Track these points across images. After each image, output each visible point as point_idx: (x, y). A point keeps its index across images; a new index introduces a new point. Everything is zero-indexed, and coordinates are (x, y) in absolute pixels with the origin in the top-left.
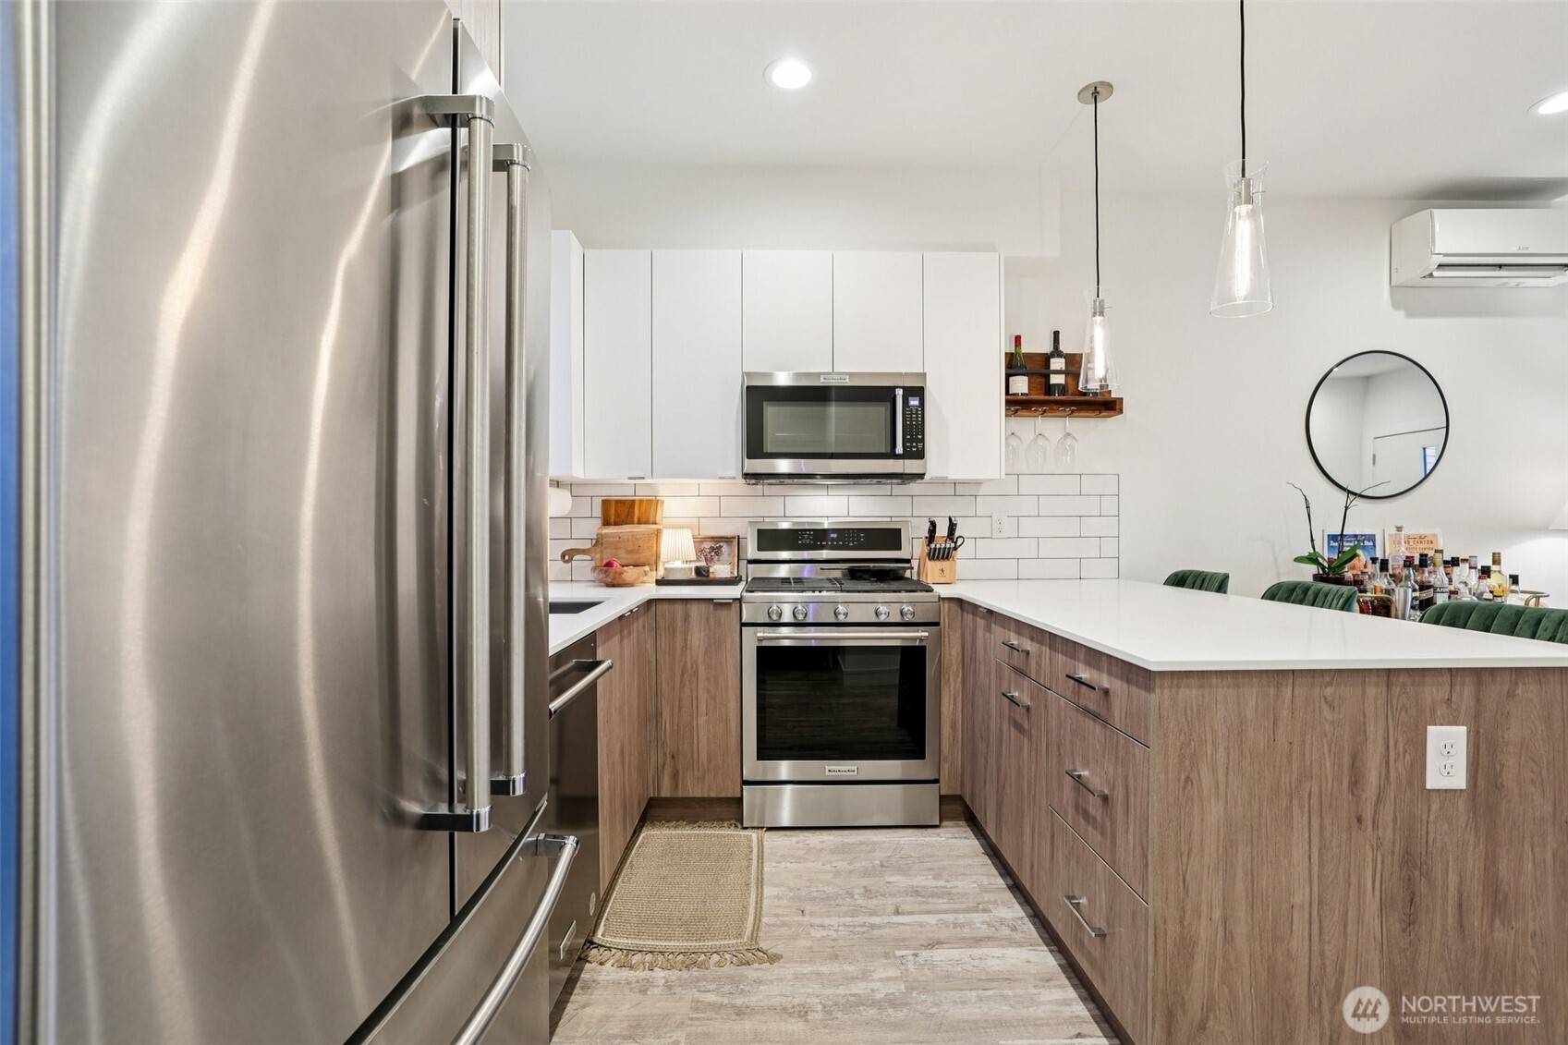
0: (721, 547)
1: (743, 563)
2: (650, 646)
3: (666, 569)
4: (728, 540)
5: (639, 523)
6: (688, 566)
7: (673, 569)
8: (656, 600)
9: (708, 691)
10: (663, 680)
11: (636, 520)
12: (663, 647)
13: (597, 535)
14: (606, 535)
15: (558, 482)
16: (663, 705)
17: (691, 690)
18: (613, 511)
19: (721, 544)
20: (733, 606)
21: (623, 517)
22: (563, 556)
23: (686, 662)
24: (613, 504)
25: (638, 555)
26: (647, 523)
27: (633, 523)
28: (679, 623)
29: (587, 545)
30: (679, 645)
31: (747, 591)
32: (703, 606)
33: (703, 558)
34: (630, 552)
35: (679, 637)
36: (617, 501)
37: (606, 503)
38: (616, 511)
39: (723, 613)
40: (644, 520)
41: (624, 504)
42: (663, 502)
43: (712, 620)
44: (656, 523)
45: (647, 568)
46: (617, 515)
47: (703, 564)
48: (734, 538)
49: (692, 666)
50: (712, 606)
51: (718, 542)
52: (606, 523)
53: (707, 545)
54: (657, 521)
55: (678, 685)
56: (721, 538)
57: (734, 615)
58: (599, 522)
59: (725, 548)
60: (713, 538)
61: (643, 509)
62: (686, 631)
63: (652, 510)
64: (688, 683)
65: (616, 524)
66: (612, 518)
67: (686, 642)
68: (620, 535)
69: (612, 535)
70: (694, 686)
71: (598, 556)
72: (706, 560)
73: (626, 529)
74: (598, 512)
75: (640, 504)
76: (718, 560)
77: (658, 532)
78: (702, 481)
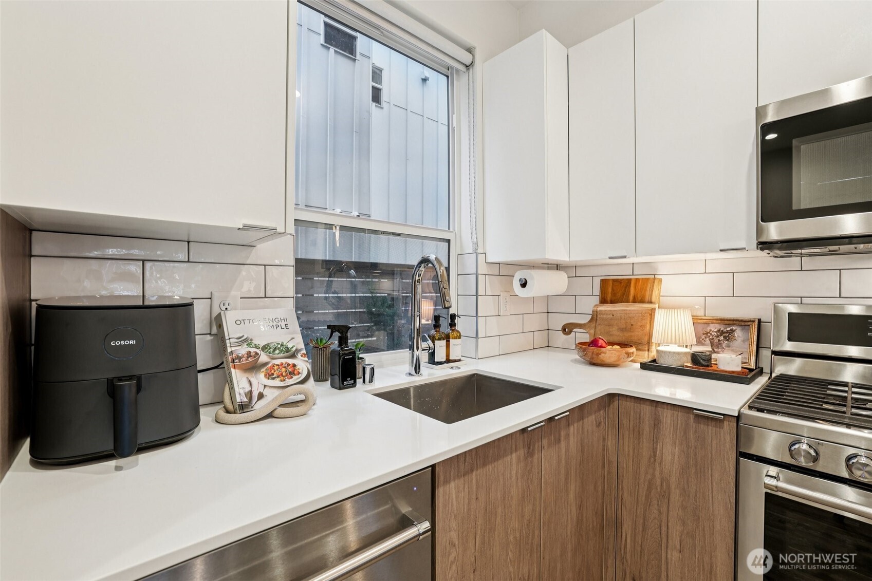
0: (732, 331)
1: (766, 354)
2: (611, 443)
3: (658, 351)
4: (743, 324)
5: (635, 301)
6: (684, 350)
7: (665, 352)
8: (619, 395)
9: (684, 523)
10: (625, 487)
11: (631, 298)
12: (626, 449)
13: (593, 312)
14: (601, 312)
15: (557, 265)
16: (624, 517)
17: (660, 512)
18: (610, 290)
19: (734, 328)
20: (726, 423)
21: (619, 295)
22: (564, 330)
23: (653, 475)
24: (611, 283)
25: (630, 334)
26: (642, 302)
27: (628, 302)
28: (647, 428)
29: (584, 320)
30: (646, 453)
31: (750, 408)
32: (680, 414)
33: (708, 341)
34: (622, 330)
35: (646, 445)
36: (614, 280)
37: (604, 282)
38: (613, 289)
39: (710, 430)
40: (640, 299)
41: (621, 283)
42: (660, 280)
43: (691, 435)
44: (651, 302)
45: (633, 350)
46: (614, 294)
47: (706, 348)
48: (754, 321)
49: (662, 485)
50: (692, 417)
51: (729, 325)
52: (603, 301)
53: (714, 328)
54: (653, 300)
55: (642, 499)
56: (733, 320)
57: (728, 438)
58: (596, 300)
59: (739, 333)
60: (721, 320)
61: (638, 288)
62: (655, 439)
63: (648, 289)
64: (655, 502)
65: (612, 302)
66: (609, 297)
67: (655, 452)
68: (614, 313)
69: (605, 313)
70: (664, 509)
71: (592, 331)
72: (712, 345)
73: (619, 307)
74: (597, 291)
75: (636, 284)
76: (728, 346)
77: (652, 313)
78: (709, 256)
